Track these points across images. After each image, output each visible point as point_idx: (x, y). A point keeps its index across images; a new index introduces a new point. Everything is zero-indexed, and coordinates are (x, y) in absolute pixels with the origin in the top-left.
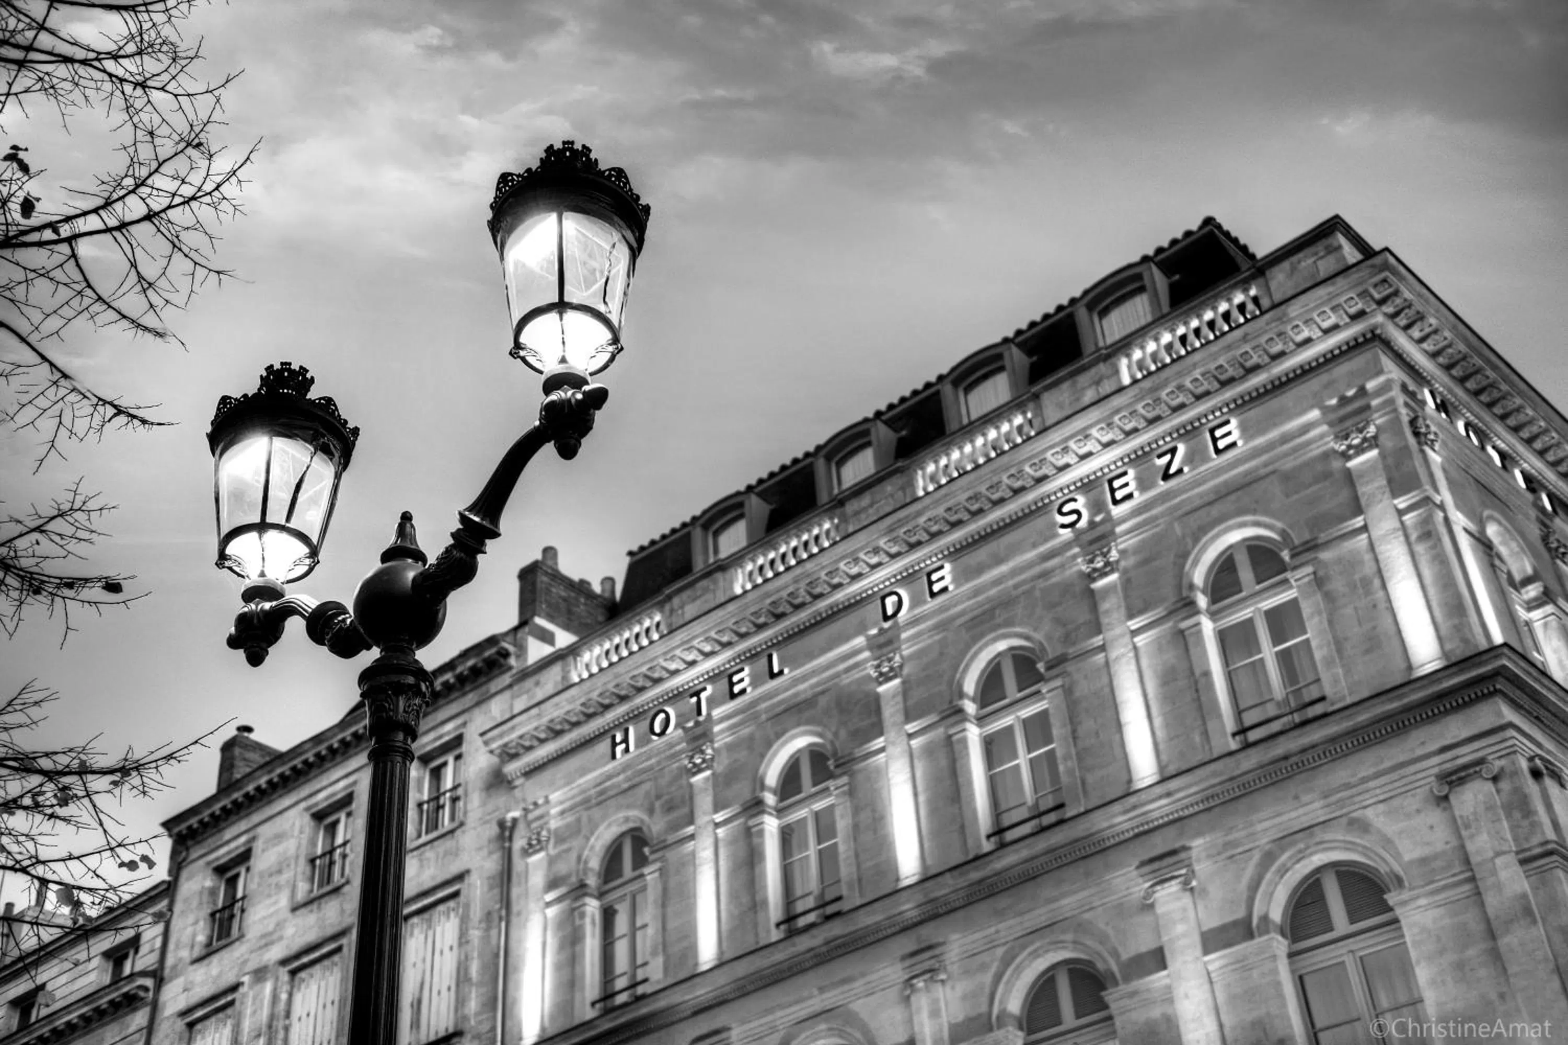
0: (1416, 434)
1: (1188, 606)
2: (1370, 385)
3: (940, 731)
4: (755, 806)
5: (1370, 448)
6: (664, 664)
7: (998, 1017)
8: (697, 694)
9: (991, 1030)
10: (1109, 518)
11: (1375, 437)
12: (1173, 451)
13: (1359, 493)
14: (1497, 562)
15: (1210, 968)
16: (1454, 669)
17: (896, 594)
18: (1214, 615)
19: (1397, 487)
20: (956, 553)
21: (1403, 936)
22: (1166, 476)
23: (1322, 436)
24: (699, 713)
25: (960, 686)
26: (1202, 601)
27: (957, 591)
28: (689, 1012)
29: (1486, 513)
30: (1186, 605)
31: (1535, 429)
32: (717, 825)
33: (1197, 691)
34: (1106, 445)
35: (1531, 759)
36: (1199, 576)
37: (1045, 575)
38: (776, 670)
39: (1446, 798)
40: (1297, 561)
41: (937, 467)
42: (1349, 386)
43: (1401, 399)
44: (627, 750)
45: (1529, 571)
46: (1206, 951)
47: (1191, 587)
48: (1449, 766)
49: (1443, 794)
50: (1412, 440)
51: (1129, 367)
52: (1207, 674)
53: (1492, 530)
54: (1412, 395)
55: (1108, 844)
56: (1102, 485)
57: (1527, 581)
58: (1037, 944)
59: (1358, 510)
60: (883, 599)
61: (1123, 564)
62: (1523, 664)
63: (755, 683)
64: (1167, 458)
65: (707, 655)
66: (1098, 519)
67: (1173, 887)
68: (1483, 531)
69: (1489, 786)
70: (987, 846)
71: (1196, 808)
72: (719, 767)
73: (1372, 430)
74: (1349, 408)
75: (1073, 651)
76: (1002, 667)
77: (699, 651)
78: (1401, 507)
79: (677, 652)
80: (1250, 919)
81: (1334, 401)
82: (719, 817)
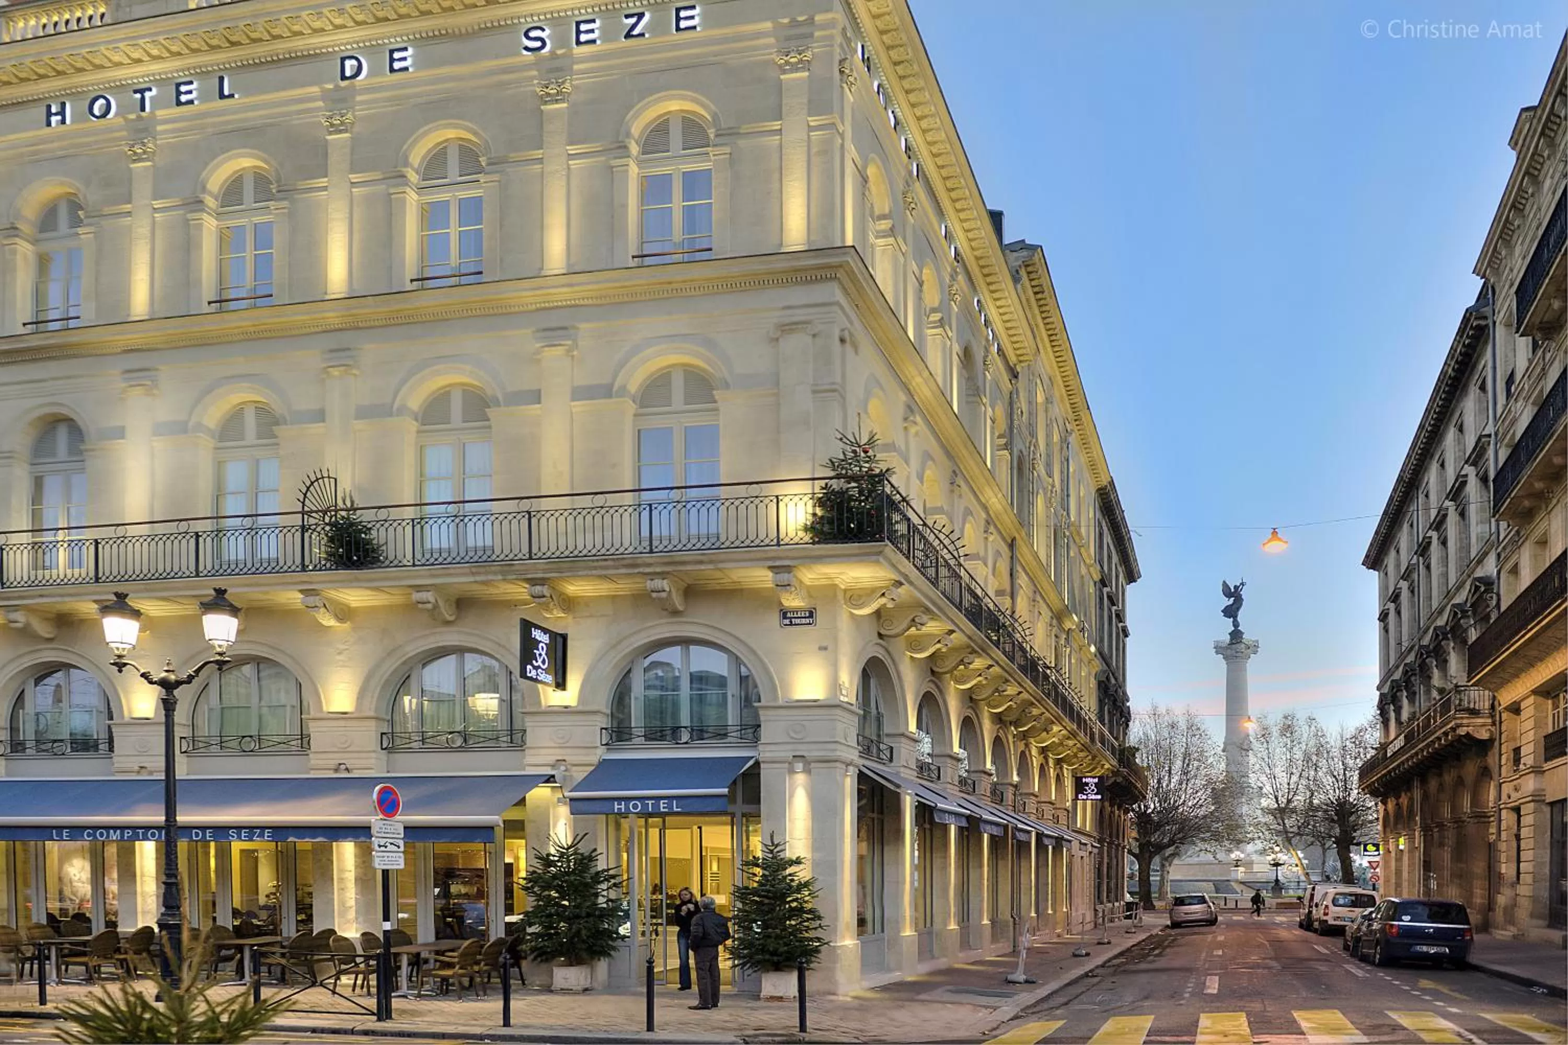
0: (841, 72)
2: (818, 18)
3: (381, 188)
4: (197, 204)
5: (803, 69)
6: (107, 53)
7: (398, 409)
8: (142, 91)
9: (391, 415)
10: (569, 55)
11: (809, 62)
12: (641, 16)
13: (784, 102)
14: (867, 193)
15: (574, 410)
16: (812, 254)
17: (357, 59)
18: (640, 163)
19: (814, 108)
20: (423, 40)
21: (718, 420)
22: (628, 35)
23: (768, 46)
24: (143, 109)
25: (406, 156)
26: (634, 149)
27: (415, 75)
28: (119, 350)
29: (872, 155)
30: (620, 147)
31: (926, 112)
32: (155, 210)
33: (613, 217)
35: (843, 330)
36: (636, 129)
37: (502, 85)
38: (226, 92)
39: (777, 339)
40: (720, 140)
42: (801, 14)
43: (839, 39)
44: (63, 121)
45: (887, 211)
46: (573, 400)
47: (628, 135)
48: (787, 320)
49: (776, 336)
50: (837, 73)
52: (625, 206)
53: (871, 171)
54: (848, 40)
55: (513, 310)
56: (570, 24)
57: (883, 217)
58: (440, 365)
59: (778, 115)
60: (343, 60)
61: (573, 98)
62: (860, 264)
63: (203, 98)
64: (633, 20)
65: (155, 58)
66: (559, 52)
67: (559, 351)
68: (865, 167)
69: (809, 339)
70: (409, 286)
71: (590, 302)
72: (161, 161)
73: (809, 55)
74: (797, 31)
75: (513, 156)
76: (449, 151)
77: (145, 51)
78: (812, 124)
79: (121, 45)
80: (612, 385)
81: (786, 21)
82: (157, 204)
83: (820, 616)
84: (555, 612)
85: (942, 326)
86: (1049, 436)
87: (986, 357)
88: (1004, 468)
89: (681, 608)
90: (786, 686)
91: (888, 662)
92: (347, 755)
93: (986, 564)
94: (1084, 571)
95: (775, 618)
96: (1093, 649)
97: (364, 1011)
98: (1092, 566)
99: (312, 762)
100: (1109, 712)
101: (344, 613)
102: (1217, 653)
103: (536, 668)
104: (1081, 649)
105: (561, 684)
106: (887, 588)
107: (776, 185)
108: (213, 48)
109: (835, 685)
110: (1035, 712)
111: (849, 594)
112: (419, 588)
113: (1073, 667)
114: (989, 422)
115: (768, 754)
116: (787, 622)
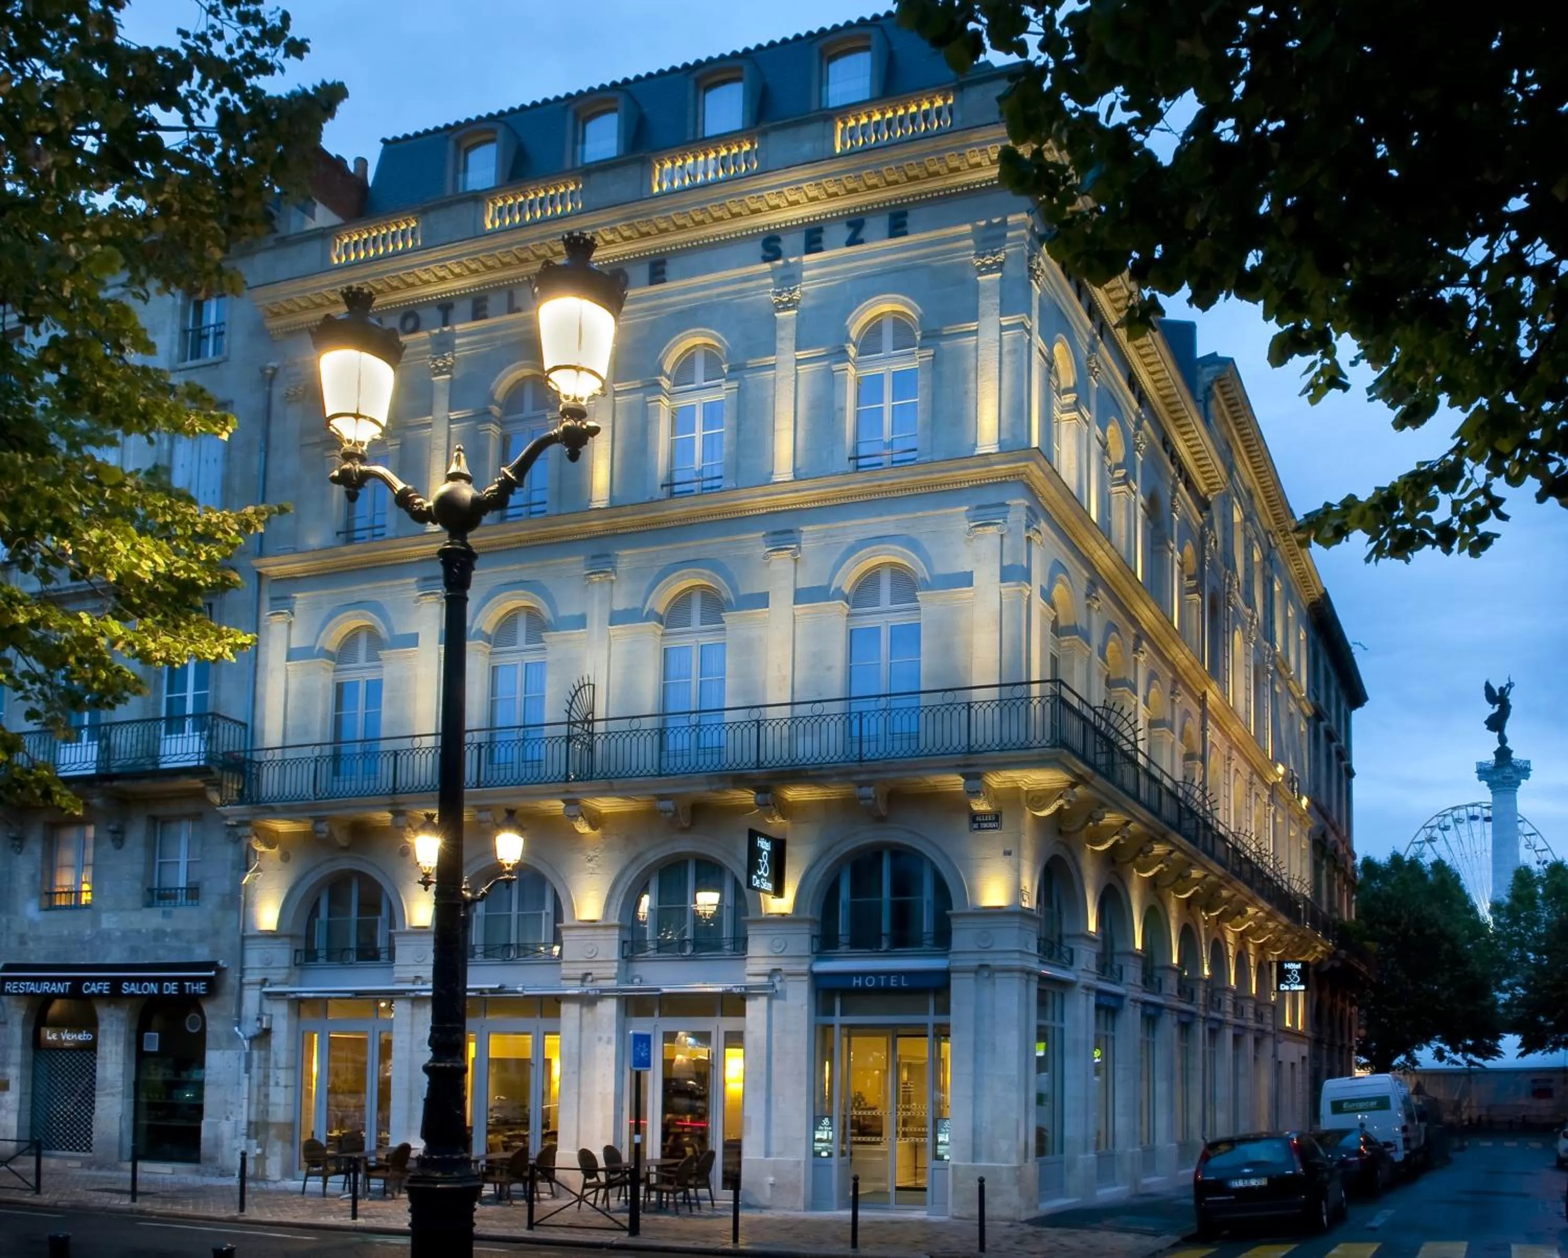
0: (1029, 268)
1: (841, 354)
2: (1010, 219)
3: (640, 396)
4: (485, 414)
5: (997, 270)
6: (419, 273)
7: (648, 613)
8: (444, 306)
9: (642, 620)
10: (800, 262)
11: (1002, 263)
12: (860, 223)
13: (979, 304)
14: (1053, 378)
15: (796, 614)
16: (1002, 455)
17: (623, 271)
18: (858, 365)
19: (1006, 307)
21: (919, 619)
22: (850, 242)
23: (967, 248)
24: (444, 323)
25: (661, 366)
26: (852, 351)
27: (671, 285)
28: (417, 559)
29: (1057, 338)
30: (840, 352)
32: (451, 422)
33: (833, 419)
34: (812, 200)
35: (1028, 528)
36: (854, 331)
37: (742, 293)
38: (514, 306)
39: (972, 540)
40: (925, 341)
41: (673, 167)
42: (996, 215)
43: (1028, 239)
45: (1071, 385)
46: (795, 603)
47: (848, 338)
48: (980, 520)
49: (970, 537)
50: (1025, 272)
51: (843, 131)
52: (842, 409)
53: (1057, 352)
55: (747, 514)
56: (800, 232)
57: (1067, 391)
58: (684, 571)
59: (975, 317)
61: (802, 304)
62: (1045, 464)
63: (496, 312)
65: (456, 276)
66: (792, 259)
67: (785, 555)
68: (1051, 352)
70: (660, 493)
71: (813, 505)
72: (457, 375)
73: (1001, 257)
74: (990, 233)
75: (751, 362)
76: (696, 355)
77: (450, 270)
78: (1004, 324)
79: (431, 266)
80: (830, 585)
81: (983, 223)
82: (453, 415)
83: (1005, 820)
84: (776, 818)
85: (1126, 483)
86: (1248, 557)
87: (1173, 497)
88: (1195, 612)
89: (884, 813)
90: (974, 891)
91: (1068, 859)
92: (595, 965)
93: (1173, 732)
94: (1293, 708)
95: (965, 821)
96: (1305, 801)
97: (617, 1226)
98: (1303, 699)
99: (564, 972)
100: (1328, 876)
101: (596, 821)
102: (1480, 779)
103: (760, 877)
104: (1289, 805)
105: (779, 891)
106: (1064, 789)
107: (972, 385)
108: (506, 265)
109: (1018, 892)
110: (1225, 893)
111: (1030, 797)
112: (661, 797)
113: (1280, 827)
114: (1177, 567)
115: (958, 964)
116: (976, 826)
